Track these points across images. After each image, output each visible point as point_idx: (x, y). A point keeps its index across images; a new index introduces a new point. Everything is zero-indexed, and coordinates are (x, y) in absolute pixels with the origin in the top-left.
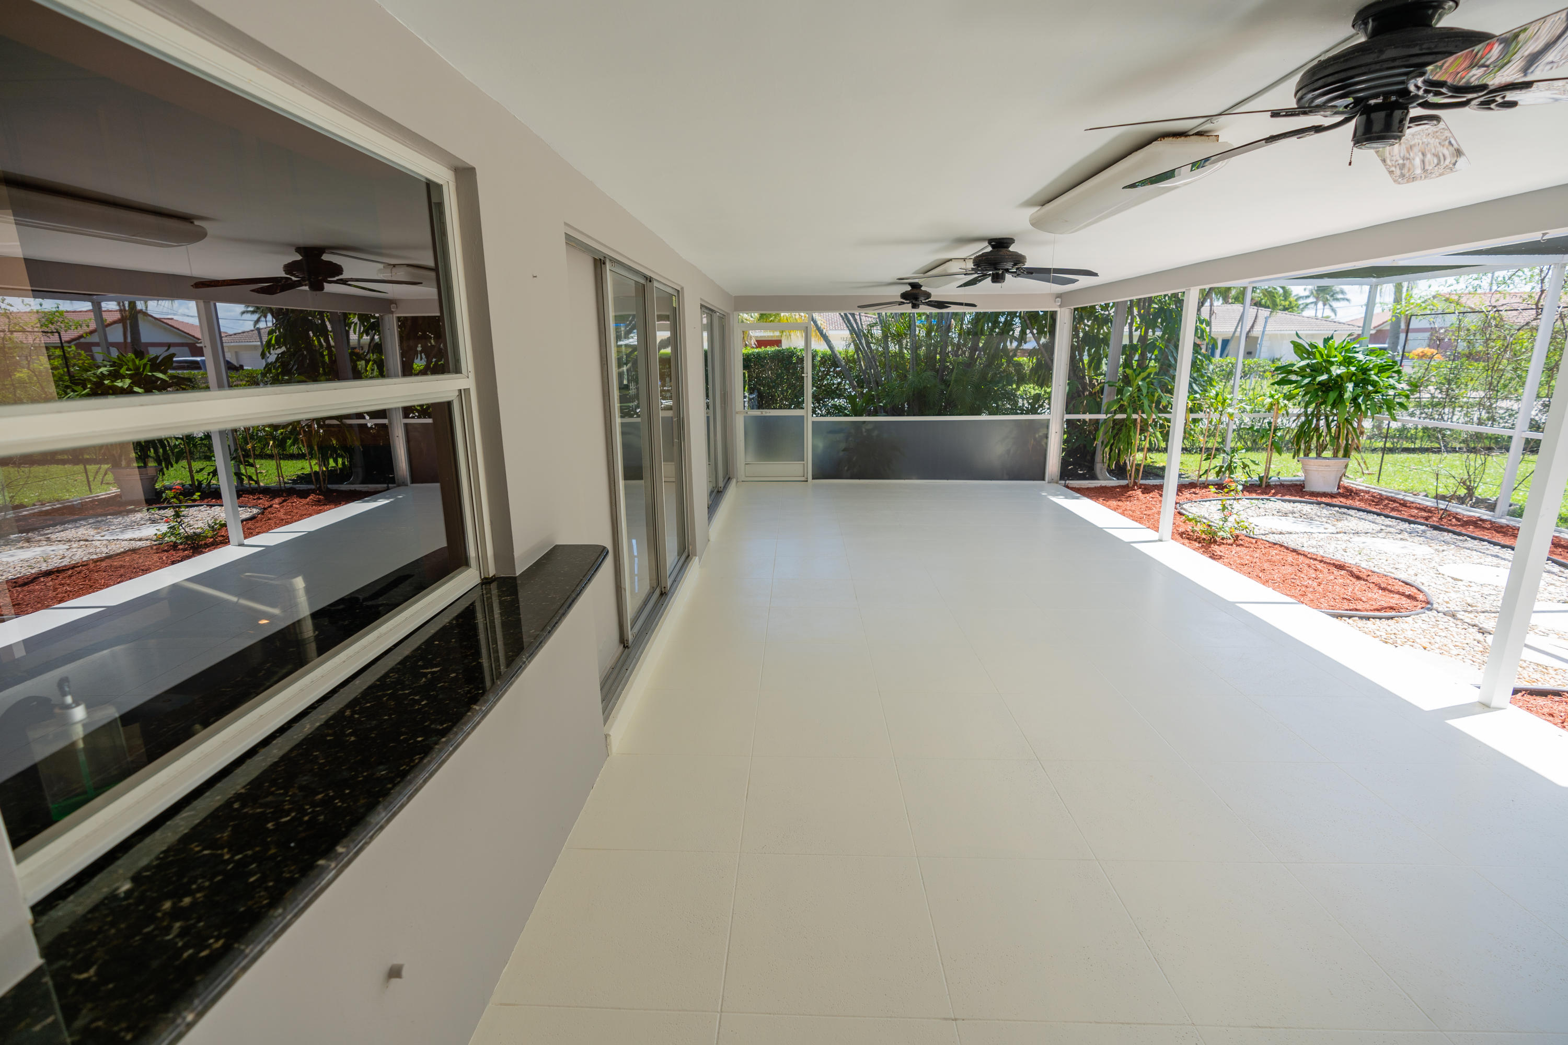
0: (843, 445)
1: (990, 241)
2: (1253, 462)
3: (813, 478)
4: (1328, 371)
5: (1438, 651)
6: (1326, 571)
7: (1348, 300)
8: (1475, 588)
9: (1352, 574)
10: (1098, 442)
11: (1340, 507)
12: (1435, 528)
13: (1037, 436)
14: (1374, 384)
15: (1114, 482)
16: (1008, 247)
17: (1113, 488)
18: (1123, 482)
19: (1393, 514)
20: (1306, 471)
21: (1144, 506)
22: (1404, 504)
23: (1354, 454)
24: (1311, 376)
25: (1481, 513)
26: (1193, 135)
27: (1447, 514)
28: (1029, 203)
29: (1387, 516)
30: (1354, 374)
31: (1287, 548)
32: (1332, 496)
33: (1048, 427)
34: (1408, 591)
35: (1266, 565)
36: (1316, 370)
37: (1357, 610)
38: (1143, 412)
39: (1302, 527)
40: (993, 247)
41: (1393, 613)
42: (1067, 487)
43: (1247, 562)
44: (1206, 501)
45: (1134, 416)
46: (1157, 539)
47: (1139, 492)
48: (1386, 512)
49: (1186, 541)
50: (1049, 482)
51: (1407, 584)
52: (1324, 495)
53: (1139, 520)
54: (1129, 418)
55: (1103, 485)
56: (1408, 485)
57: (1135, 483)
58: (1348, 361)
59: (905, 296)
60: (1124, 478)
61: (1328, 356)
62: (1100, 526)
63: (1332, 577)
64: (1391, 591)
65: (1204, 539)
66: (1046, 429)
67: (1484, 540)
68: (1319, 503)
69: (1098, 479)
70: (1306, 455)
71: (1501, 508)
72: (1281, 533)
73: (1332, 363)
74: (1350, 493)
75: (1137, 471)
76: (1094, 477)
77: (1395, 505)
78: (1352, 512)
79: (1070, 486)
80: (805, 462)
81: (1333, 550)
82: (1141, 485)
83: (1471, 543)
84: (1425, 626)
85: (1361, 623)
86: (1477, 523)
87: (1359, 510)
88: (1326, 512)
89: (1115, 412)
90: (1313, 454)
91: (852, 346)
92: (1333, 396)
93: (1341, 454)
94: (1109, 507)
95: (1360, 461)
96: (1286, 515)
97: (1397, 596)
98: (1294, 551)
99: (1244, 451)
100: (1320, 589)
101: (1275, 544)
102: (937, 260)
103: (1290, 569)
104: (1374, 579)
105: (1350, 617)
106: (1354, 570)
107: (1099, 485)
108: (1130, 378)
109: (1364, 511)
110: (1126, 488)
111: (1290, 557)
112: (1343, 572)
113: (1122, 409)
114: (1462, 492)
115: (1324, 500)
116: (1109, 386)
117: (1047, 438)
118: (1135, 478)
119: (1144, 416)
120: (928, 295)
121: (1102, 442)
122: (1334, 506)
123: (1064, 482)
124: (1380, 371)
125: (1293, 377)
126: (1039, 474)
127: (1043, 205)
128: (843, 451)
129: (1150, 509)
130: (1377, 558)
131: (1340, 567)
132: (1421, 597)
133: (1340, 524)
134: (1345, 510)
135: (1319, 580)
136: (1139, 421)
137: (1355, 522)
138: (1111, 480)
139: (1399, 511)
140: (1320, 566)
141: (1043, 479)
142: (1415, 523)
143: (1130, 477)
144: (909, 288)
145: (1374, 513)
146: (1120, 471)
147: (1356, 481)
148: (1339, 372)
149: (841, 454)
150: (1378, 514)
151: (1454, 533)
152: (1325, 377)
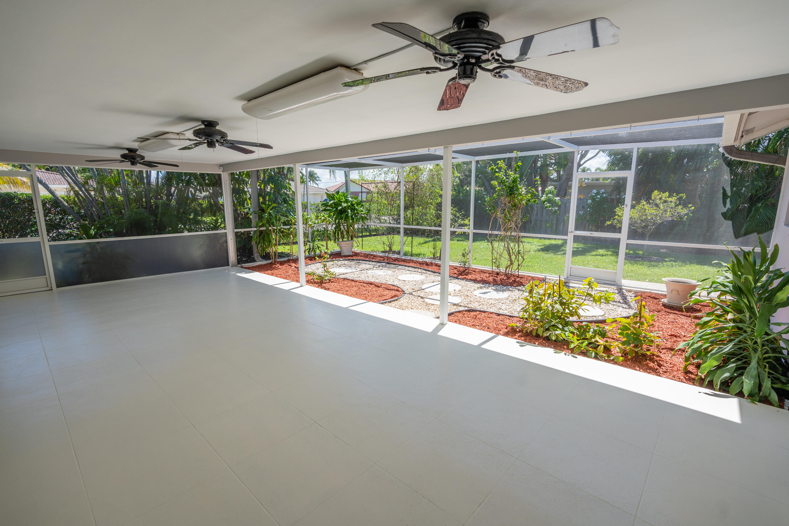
0: (81, 261)
1: (203, 122)
2: (322, 245)
3: (58, 286)
4: (341, 205)
5: (415, 308)
6: (367, 286)
7: (320, 181)
8: (411, 283)
9: (376, 286)
10: (253, 243)
11: (357, 260)
12: (388, 263)
13: (220, 242)
14: (357, 210)
15: (264, 262)
16: (215, 127)
17: (265, 265)
18: (269, 261)
19: (374, 260)
20: (341, 247)
21: (284, 271)
22: (374, 256)
23: (355, 239)
24: (335, 207)
25: (396, 256)
26: (353, 69)
27: (388, 258)
28: (242, 98)
29: (372, 261)
30: (349, 206)
31: (349, 280)
32: (352, 256)
33: (226, 236)
34: (396, 288)
35: (347, 289)
36: (337, 205)
37: (386, 300)
38: (274, 226)
39: (349, 270)
40: (205, 125)
41: (396, 298)
42: (242, 267)
43: (340, 289)
44: (308, 265)
45: (270, 228)
46: (299, 285)
47: (278, 265)
48: (371, 260)
49: (311, 284)
50: (232, 267)
51: (393, 285)
52: (349, 256)
53: (285, 278)
54: (267, 229)
55: (260, 264)
56: (372, 249)
57: (275, 261)
58: (347, 201)
59: (124, 156)
60: (270, 259)
61: (339, 199)
62: (271, 284)
63: (371, 289)
64: (391, 290)
65: (318, 282)
66: (225, 237)
67: (403, 265)
68: (349, 260)
69: (256, 262)
70: (338, 240)
71: (402, 254)
72: (343, 274)
73: (341, 202)
74: (356, 254)
75: (275, 255)
76: (254, 261)
77: (372, 257)
78: (361, 262)
79: (244, 267)
80: (47, 276)
81: (363, 277)
82: (278, 261)
83: (400, 267)
84: (407, 300)
85: (390, 304)
86: (396, 260)
87: (363, 260)
88: (353, 263)
89: (260, 227)
90: (341, 240)
91: (72, 193)
92: (344, 216)
93: (350, 239)
94: (268, 274)
95: (357, 241)
96: (340, 266)
97: (394, 291)
98: (352, 280)
99: (317, 241)
100: (370, 294)
101: (345, 279)
102: (157, 132)
103: (356, 289)
104: (383, 286)
105: (385, 303)
106: (376, 284)
107: (258, 264)
108: (265, 209)
109: (364, 260)
110: (271, 264)
111: (353, 283)
112: (373, 286)
113: (263, 226)
114: (388, 249)
115: (350, 258)
116: (255, 213)
117: (227, 243)
118: (275, 259)
119: (275, 228)
120: (143, 158)
121: (256, 242)
122: (354, 260)
123: (240, 265)
124: (357, 205)
125: (328, 208)
126: (226, 263)
127: (249, 101)
128: (82, 264)
129: (288, 272)
130: (379, 278)
131: (371, 284)
132: (400, 289)
133: (361, 266)
134: (359, 261)
135: (368, 291)
136: (272, 230)
137: (365, 265)
138: (263, 261)
139: (375, 259)
140: (365, 285)
141: (228, 265)
142: (381, 262)
143: (272, 258)
144: (127, 152)
145: (368, 261)
146: (266, 256)
147: (356, 249)
148: (345, 205)
149: (81, 266)
150: (370, 261)
151: (394, 264)
152: (340, 208)
